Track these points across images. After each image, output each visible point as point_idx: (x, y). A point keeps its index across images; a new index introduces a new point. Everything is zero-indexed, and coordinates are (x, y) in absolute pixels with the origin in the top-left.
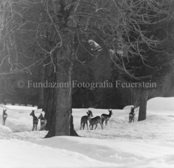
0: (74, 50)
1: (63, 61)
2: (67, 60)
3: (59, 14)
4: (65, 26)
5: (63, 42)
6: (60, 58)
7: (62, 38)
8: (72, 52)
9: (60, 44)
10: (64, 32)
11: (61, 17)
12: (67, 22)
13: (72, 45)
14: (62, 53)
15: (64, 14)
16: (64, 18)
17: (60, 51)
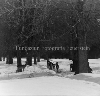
0: (87, 25)
1: (81, 31)
2: (84, 30)
3: (78, 4)
4: (82, 10)
5: (81, 20)
6: (79, 29)
7: (80, 18)
8: (86, 26)
9: (79, 21)
10: (81, 14)
11: (79, 5)
12: (82, 8)
13: (86, 22)
14: (80, 26)
15: (80, 4)
16: (80, 6)
17: (79, 25)
